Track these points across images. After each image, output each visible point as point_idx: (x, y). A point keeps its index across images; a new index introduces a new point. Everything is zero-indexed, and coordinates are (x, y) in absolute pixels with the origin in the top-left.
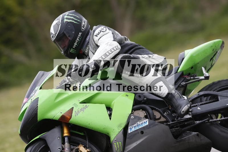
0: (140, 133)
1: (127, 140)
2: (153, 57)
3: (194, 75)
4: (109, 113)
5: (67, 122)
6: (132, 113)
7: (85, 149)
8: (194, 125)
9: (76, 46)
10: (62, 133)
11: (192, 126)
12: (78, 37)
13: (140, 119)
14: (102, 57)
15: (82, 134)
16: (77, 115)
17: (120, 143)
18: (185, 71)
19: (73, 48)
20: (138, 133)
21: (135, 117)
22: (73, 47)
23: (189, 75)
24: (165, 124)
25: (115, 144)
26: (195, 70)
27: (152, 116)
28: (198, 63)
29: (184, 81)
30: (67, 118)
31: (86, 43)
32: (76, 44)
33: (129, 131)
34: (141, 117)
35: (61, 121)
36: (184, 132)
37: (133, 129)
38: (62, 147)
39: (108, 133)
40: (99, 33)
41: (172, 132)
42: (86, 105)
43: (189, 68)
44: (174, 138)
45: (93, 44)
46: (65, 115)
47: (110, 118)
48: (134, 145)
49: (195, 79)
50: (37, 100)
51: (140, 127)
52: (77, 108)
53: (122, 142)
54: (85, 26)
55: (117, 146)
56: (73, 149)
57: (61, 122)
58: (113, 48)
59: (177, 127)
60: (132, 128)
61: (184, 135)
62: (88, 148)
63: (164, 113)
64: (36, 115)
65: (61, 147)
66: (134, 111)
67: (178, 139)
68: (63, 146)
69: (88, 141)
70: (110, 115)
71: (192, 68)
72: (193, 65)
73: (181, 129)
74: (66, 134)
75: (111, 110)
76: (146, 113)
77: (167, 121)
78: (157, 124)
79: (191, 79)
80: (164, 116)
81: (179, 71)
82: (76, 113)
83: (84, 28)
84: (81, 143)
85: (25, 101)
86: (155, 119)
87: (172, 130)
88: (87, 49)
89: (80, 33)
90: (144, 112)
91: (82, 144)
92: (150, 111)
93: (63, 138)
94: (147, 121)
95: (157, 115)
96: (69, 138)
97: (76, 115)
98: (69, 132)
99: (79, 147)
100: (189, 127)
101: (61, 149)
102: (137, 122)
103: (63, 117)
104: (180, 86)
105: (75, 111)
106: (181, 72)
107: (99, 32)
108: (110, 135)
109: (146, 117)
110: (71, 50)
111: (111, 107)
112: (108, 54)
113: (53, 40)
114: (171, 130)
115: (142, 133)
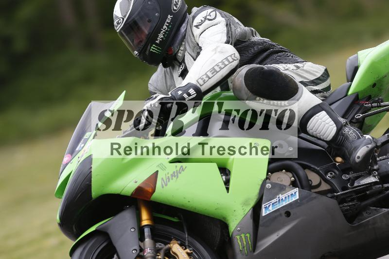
0: (284, 215)
1: (261, 229)
2: (305, 68)
3: (379, 99)
4: (224, 179)
5: (147, 199)
6: (268, 177)
7: (183, 248)
8: (384, 195)
9: (161, 40)
10: (139, 219)
11: (379, 197)
12: (166, 24)
13: (283, 188)
14: (207, 73)
15: (175, 220)
16: (166, 185)
17: (248, 235)
18: (362, 92)
19: (156, 44)
20: (281, 215)
21: (274, 185)
22: (157, 41)
23: (369, 98)
24: (329, 195)
25: (238, 237)
26: (380, 90)
27: (304, 183)
28: (386, 76)
29: (361, 111)
30: (147, 192)
31: (180, 37)
32: (161, 36)
33: (264, 213)
34: (285, 186)
35: (135, 197)
36: (365, 208)
37: (271, 209)
38: (140, 246)
39: (225, 218)
40: (202, 22)
41: (342, 211)
42: (182, 166)
43: (368, 87)
44: (348, 221)
45: (192, 41)
46: (142, 186)
47: (228, 189)
48: (274, 238)
49: (380, 106)
50: (89, 159)
51: (284, 204)
52: (166, 172)
53: (252, 233)
54: (179, 3)
55: (241, 241)
56: (160, 249)
57: (136, 199)
58: (226, 58)
59: (352, 200)
60: (269, 206)
61: (365, 214)
62: (187, 247)
63: (326, 174)
64: (88, 187)
65: (137, 247)
66: (272, 173)
67: (355, 222)
68: (141, 244)
69: (186, 233)
70: (227, 183)
71: (374, 85)
72: (375, 79)
73: (360, 203)
74: (145, 222)
75: (227, 172)
76: (294, 177)
77: (333, 190)
78: (315, 198)
79: (372, 107)
80: (327, 181)
81: (350, 92)
82: (163, 181)
83: (176, 7)
84: (174, 238)
85: (66, 159)
86: (311, 187)
87: (344, 206)
88: (182, 50)
89: (169, 16)
90: (290, 175)
91: (177, 240)
92: (301, 172)
93: (141, 230)
94: (295, 193)
95: (315, 178)
96: (152, 228)
97: (164, 186)
98: (152, 218)
99: (172, 245)
100: (374, 199)
101: (138, 251)
102: (278, 194)
103: (139, 190)
104: (354, 121)
105: (162, 179)
106: (355, 94)
107: (203, 19)
108: (228, 220)
109: (294, 184)
110: (152, 48)
111: (228, 167)
112: (217, 69)
113: (118, 31)
114: (341, 206)
115: (288, 214)
